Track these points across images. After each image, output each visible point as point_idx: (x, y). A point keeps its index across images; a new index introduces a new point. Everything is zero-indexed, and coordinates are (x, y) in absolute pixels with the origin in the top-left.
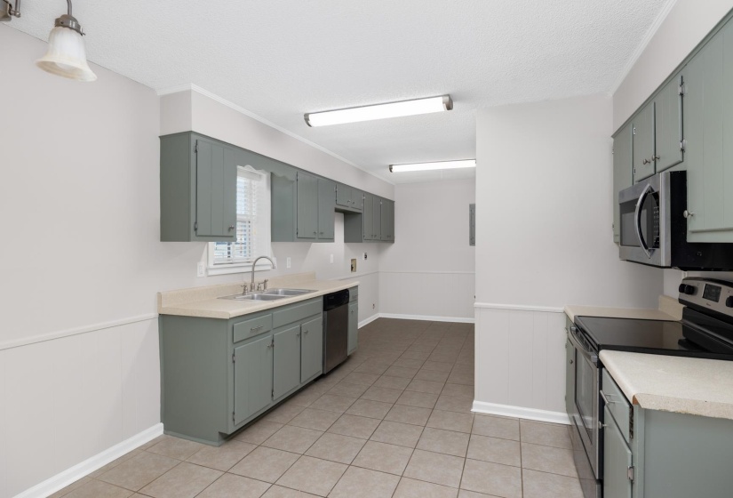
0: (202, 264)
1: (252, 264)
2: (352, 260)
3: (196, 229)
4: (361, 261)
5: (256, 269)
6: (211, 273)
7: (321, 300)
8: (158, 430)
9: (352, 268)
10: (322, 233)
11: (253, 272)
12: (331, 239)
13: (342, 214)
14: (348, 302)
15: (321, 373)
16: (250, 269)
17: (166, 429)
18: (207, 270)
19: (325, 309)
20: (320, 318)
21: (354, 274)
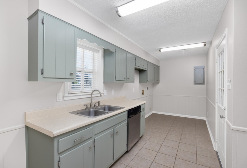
0: (61, 94)
1: (91, 93)
2: (142, 90)
3: (42, 73)
4: (146, 91)
5: (93, 96)
7: (126, 113)
9: (142, 93)
10: (128, 78)
11: (91, 97)
12: (133, 81)
13: (138, 71)
14: (140, 112)
15: (126, 151)
16: (90, 96)
18: (63, 97)
19: (128, 117)
20: (126, 122)
21: (143, 96)
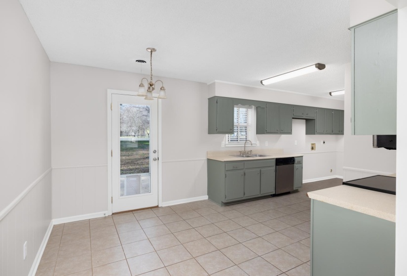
0: (224, 142)
2: (312, 144)
3: (217, 130)
6: (227, 146)
7: (275, 160)
8: (206, 197)
9: (313, 148)
10: (282, 130)
11: (245, 147)
12: (290, 133)
13: (305, 120)
14: (294, 164)
15: (274, 193)
17: (209, 198)
19: (276, 165)
20: (273, 168)
21: (314, 152)
